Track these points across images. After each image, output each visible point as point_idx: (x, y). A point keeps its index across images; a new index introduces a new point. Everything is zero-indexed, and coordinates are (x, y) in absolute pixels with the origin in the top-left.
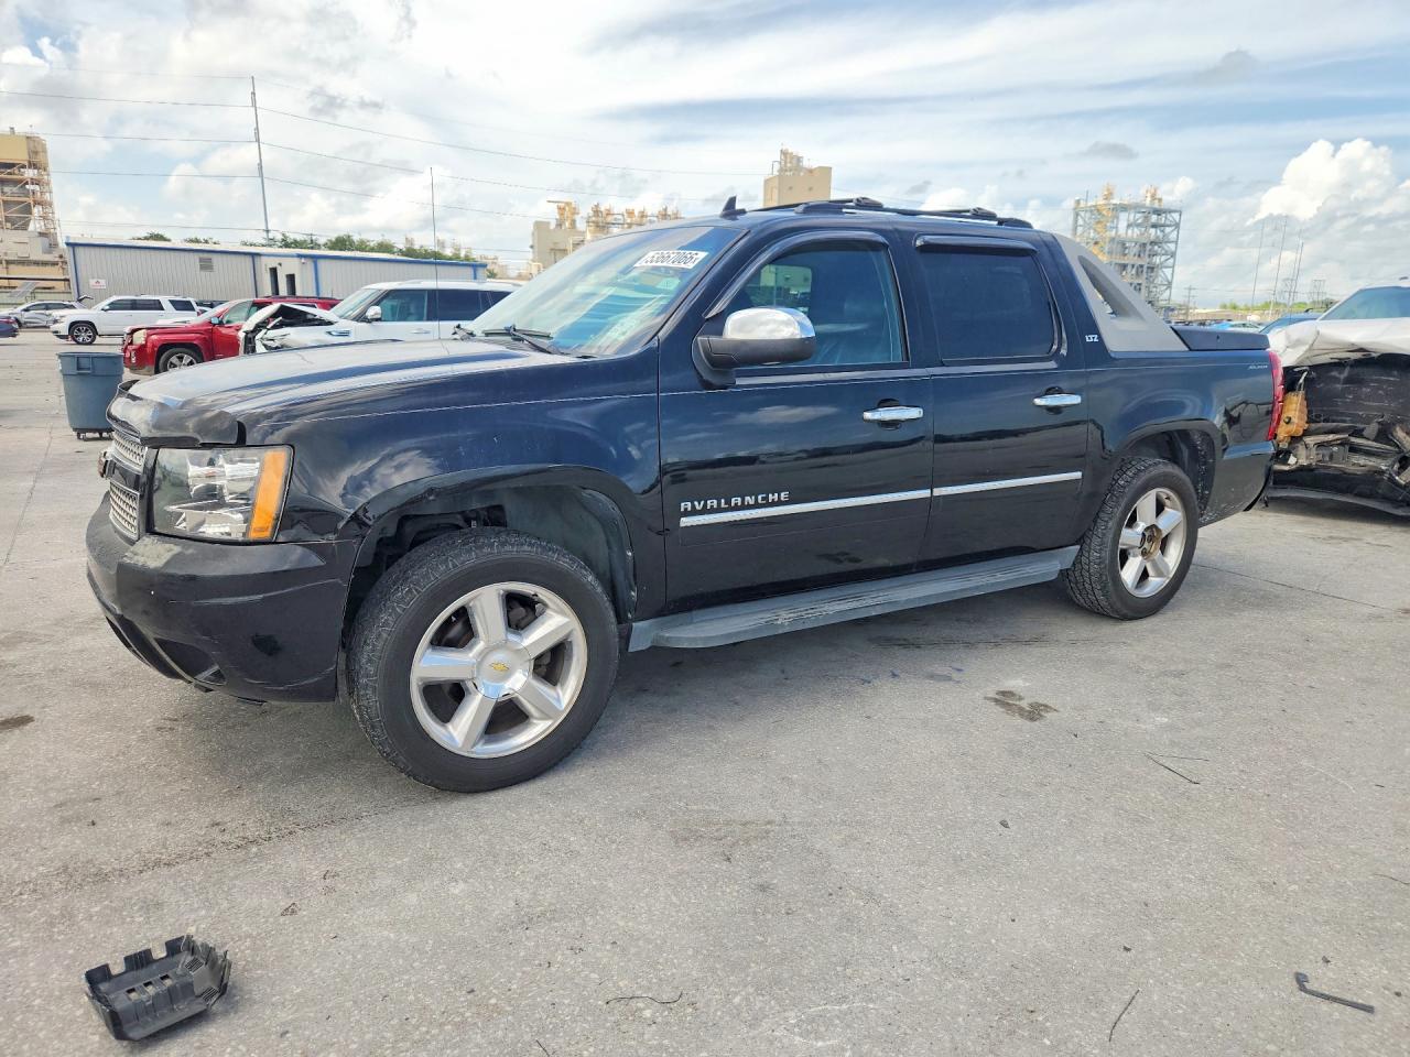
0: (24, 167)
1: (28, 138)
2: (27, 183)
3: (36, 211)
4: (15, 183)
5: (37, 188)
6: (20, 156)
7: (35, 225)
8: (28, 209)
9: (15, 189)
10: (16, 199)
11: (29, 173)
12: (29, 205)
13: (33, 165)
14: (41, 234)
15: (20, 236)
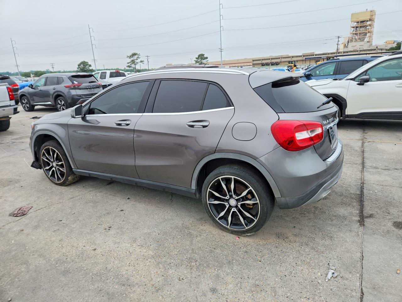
0: (368, 21)
1: (371, 11)
2: (367, 26)
3: (368, 34)
4: (364, 27)
5: (370, 27)
6: (367, 18)
7: (366, 39)
8: (366, 34)
9: (363, 29)
10: (364, 32)
11: (369, 23)
12: (366, 33)
13: (370, 20)
14: (368, 42)
15: (362, 43)
